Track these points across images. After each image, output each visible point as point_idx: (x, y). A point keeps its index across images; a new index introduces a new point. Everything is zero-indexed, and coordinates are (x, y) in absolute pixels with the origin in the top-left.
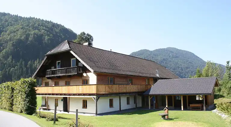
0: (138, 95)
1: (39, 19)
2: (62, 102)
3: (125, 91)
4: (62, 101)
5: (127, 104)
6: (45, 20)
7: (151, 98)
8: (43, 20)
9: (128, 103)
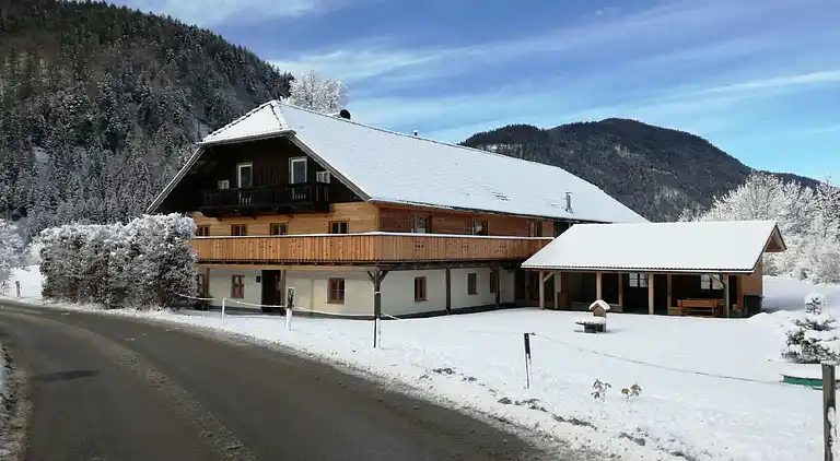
0: (504, 268)
1: (124, 8)
2: (260, 284)
3: (464, 256)
4: (258, 281)
5: (469, 293)
6: (146, 11)
7: (546, 279)
8: (138, 13)
9: (472, 291)
